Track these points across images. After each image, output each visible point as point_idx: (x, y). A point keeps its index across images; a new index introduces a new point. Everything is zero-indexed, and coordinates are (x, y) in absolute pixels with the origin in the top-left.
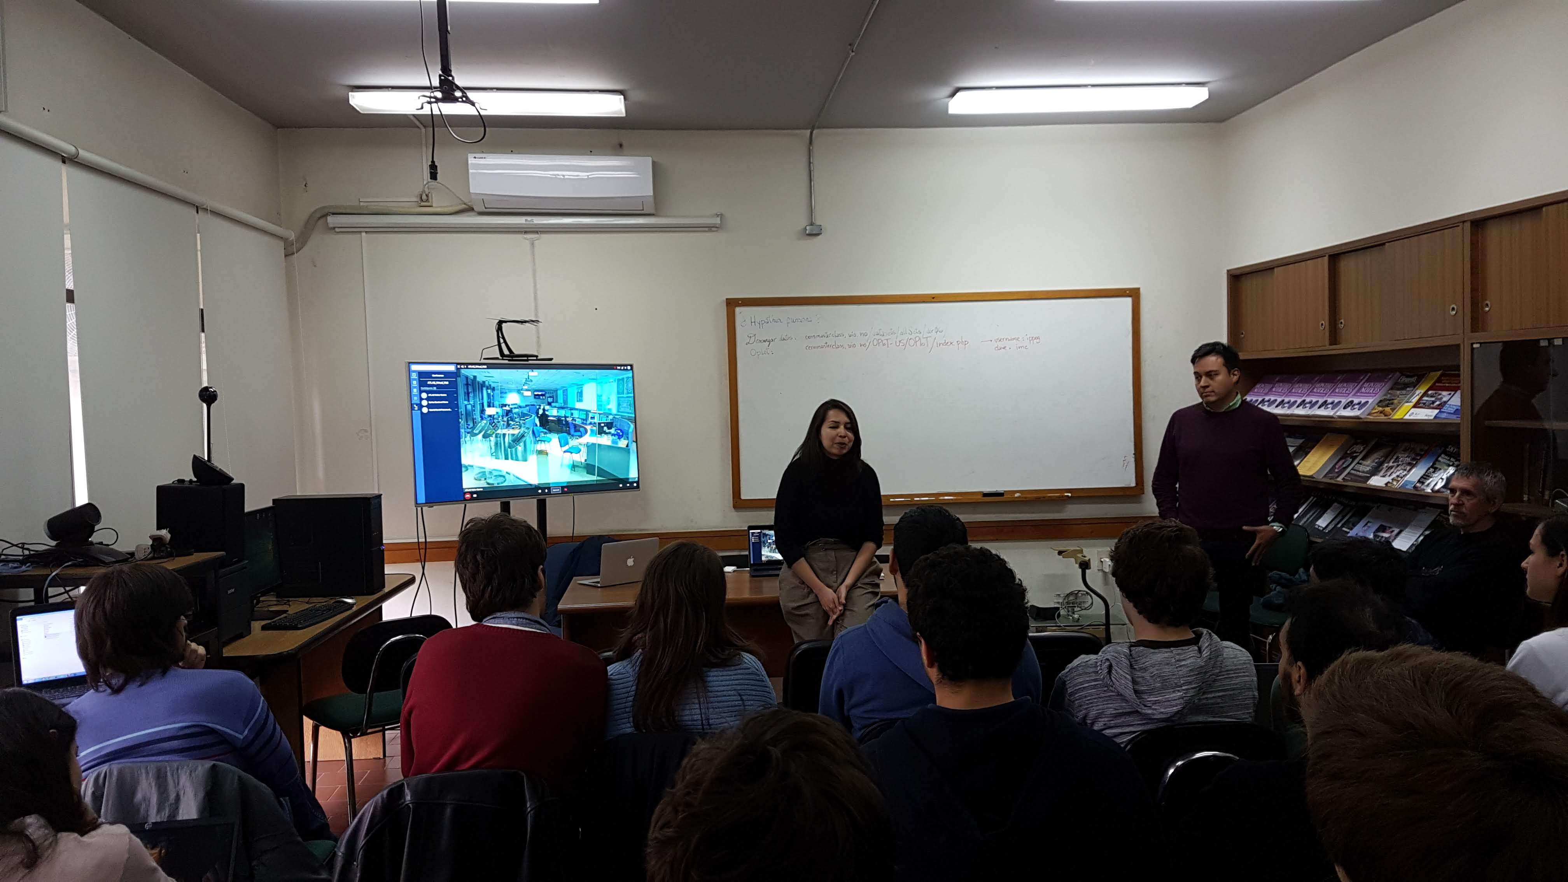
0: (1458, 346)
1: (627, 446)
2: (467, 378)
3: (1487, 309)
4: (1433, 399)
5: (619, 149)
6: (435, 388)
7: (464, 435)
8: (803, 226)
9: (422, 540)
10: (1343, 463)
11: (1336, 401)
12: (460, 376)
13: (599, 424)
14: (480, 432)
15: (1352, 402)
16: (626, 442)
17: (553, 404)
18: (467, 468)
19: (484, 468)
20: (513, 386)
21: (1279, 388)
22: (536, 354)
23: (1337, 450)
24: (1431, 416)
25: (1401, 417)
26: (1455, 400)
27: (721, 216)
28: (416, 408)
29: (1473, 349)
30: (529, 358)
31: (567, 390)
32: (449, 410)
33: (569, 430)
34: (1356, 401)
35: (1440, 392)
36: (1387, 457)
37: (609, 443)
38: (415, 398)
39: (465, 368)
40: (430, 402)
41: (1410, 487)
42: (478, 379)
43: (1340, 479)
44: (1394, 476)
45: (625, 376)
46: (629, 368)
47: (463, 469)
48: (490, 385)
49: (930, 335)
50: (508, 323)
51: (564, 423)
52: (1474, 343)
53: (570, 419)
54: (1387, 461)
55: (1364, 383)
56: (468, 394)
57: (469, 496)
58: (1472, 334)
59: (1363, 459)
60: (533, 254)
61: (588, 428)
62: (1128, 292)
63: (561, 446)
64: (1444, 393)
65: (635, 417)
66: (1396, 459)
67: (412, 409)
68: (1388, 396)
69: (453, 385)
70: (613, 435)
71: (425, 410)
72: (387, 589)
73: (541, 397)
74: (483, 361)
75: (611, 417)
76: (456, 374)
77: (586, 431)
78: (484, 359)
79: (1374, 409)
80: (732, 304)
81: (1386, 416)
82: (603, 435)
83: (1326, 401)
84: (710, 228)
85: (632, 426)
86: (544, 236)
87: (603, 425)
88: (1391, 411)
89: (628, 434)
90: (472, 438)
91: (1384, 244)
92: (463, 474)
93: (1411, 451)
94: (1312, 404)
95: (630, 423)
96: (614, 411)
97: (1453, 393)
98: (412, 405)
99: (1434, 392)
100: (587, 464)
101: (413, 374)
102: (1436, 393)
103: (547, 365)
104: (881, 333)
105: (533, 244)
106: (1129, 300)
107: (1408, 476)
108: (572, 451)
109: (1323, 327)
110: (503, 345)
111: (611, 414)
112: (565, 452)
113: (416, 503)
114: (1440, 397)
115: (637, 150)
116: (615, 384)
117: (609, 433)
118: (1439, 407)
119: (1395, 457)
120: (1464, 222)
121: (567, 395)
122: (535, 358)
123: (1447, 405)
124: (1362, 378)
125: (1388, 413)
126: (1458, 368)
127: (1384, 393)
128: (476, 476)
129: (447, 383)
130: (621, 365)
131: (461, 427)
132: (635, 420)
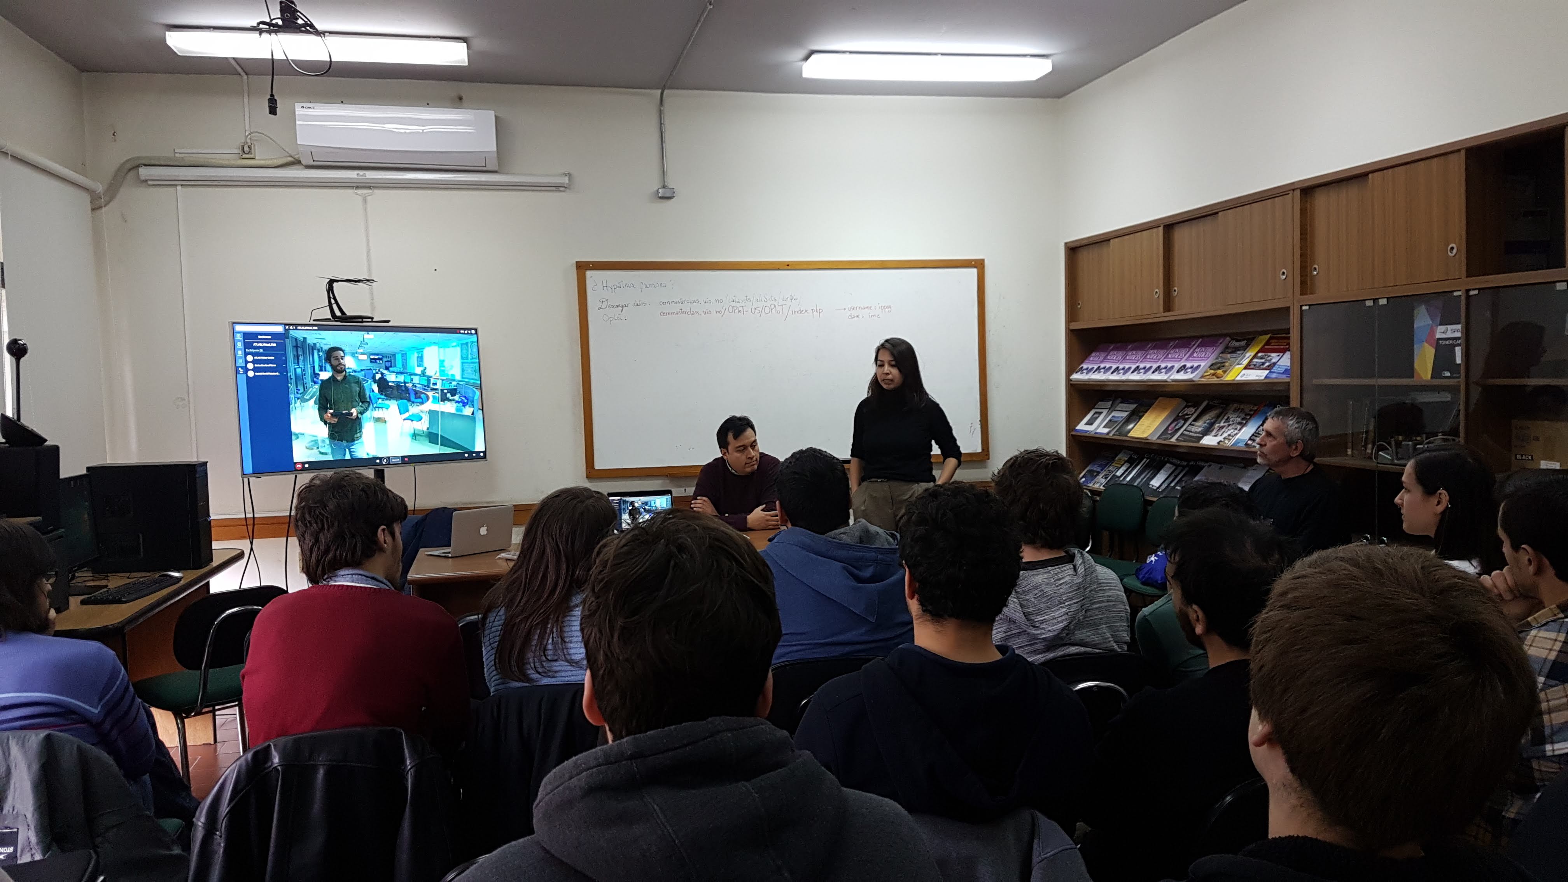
0: (1288, 309)
1: (473, 414)
2: (296, 340)
3: (1315, 273)
4: (1263, 361)
5: (458, 101)
6: (261, 351)
7: (293, 401)
8: (656, 189)
9: (250, 515)
10: (1176, 426)
11: (1169, 365)
12: (288, 338)
13: (442, 390)
14: (311, 398)
15: (1184, 366)
16: (471, 410)
17: (391, 369)
18: (297, 436)
19: (317, 437)
21: (1113, 356)
22: (370, 315)
23: (1170, 413)
24: (1261, 376)
25: (1233, 378)
26: (1285, 361)
27: (569, 175)
28: (241, 371)
29: (1302, 311)
30: (364, 320)
31: (406, 354)
32: (277, 374)
33: (409, 397)
34: (1189, 365)
35: (1269, 354)
36: (1218, 418)
37: (453, 411)
38: (240, 361)
39: (293, 329)
40: (256, 365)
41: (1242, 445)
42: (308, 341)
43: (1173, 440)
44: (1225, 435)
45: (469, 341)
46: (473, 332)
47: (293, 437)
48: (322, 348)
49: (785, 302)
50: (340, 283)
51: (403, 389)
52: (1303, 305)
53: (409, 385)
54: (1218, 422)
55: (1195, 349)
56: (298, 356)
57: (300, 466)
58: (1302, 297)
59: (1195, 420)
60: (365, 209)
61: (430, 394)
62: (973, 263)
63: (401, 414)
64: (1274, 355)
65: (481, 384)
66: (1227, 419)
67: (237, 373)
68: (1220, 360)
69: (282, 347)
70: (457, 402)
71: (251, 374)
72: (215, 564)
73: (378, 361)
74: (312, 322)
75: (454, 383)
76: (285, 336)
77: (428, 398)
78: (314, 320)
79: (1206, 372)
80: (582, 267)
81: (1218, 378)
82: (446, 402)
83: (1159, 367)
84: (558, 188)
85: (478, 393)
86: (376, 191)
87: (446, 391)
88: (1222, 373)
89: (473, 401)
90: (302, 404)
91: (1217, 213)
92: (293, 442)
93: (1241, 412)
94: (1147, 370)
95: (475, 389)
96: (458, 377)
97: (1281, 354)
98: (237, 368)
99: (1263, 354)
100: (430, 432)
101: (237, 335)
102: (1265, 355)
103: (384, 327)
104: (737, 300)
105: (365, 200)
106: (974, 271)
107: (1238, 435)
108: (413, 419)
109: (1158, 295)
110: (335, 306)
111: (454, 380)
112: (405, 420)
113: (243, 473)
114: (1269, 358)
115: (480, 103)
116: (459, 349)
117: (453, 400)
118: (1269, 368)
119: (1226, 418)
120: (1293, 190)
121: (406, 360)
122: (370, 320)
123: (1276, 366)
124: (1193, 343)
125: (1219, 375)
126: (1288, 331)
127: (1215, 357)
128: (308, 445)
129: (275, 345)
130: (464, 329)
131: (290, 392)
132: (481, 387)
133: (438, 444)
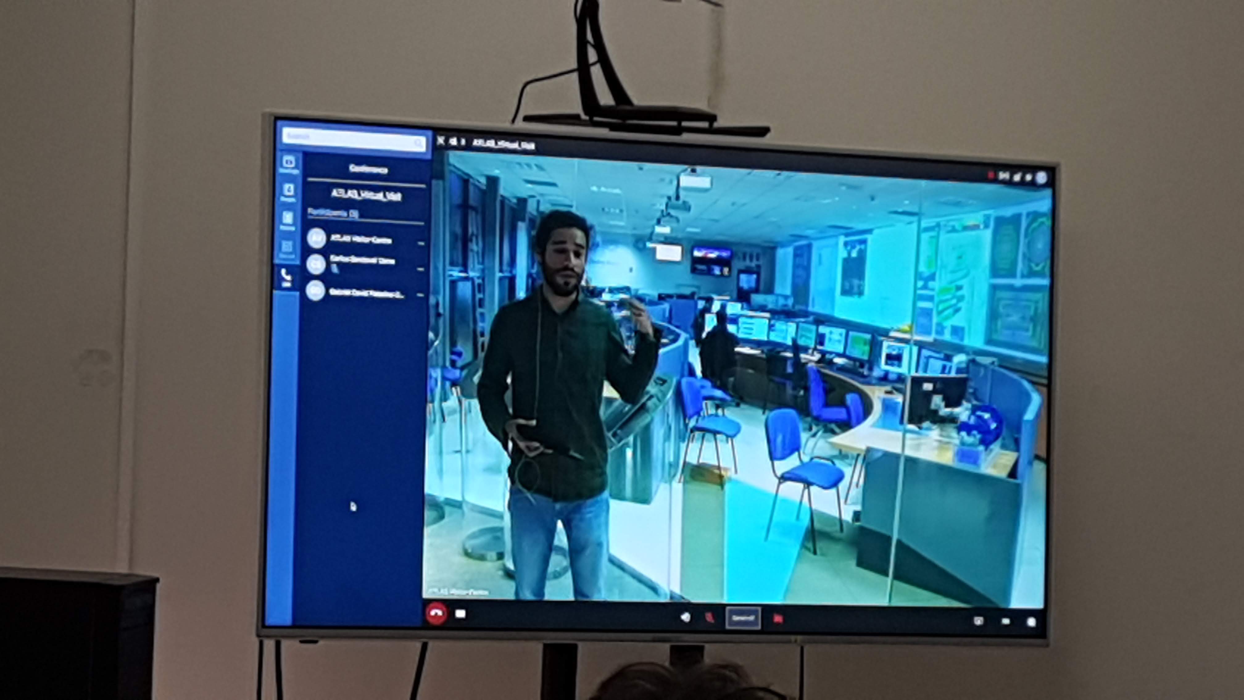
1: (1013, 474)
2: (465, 181)
6: (355, 214)
7: (438, 391)
12: (441, 176)
13: (917, 382)
16: (1008, 458)
17: (757, 299)
18: (440, 511)
20: (620, 224)
22: (702, 106)
28: (287, 280)
30: (685, 124)
31: (809, 246)
32: (398, 295)
37: (947, 458)
38: (287, 246)
39: (458, 148)
40: (332, 264)
42: (502, 191)
45: (1024, 209)
46: (1042, 177)
47: (428, 514)
51: (790, 369)
53: (811, 358)
56: (466, 240)
61: (877, 393)
63: (773, 457)
65: (1050, 365)
67: (274, 282)
69: (419, 205)
70: (964, 427)
71: (315, 290)
73: (717, 271)
74: (521, 125)
75: (960, 359)
76: (430, 167)
77: (868, 408)
78: (527, 119)
82: (926, 424)
85: (1036, 400)
87: (928, 386)
89: (1018, 429)
92: (427, 529)
95: (1028, 386)
96: (975, 339)
98: (273, 268)
100: (862, 528)
103: (749, 150)
108: (810, 476)
110: (596, 72)
111: (960, 349)
112: (784, 478)
113: (262, 623)
116: (985, 238)
117: (952, 420)
121: (807, 269)
122: (705, 125)
128: (470, 545)
129: (396, 197)
130: (1013, 168)
131: (432, 360)
132: (1050, 377)
133: (886, 575)
